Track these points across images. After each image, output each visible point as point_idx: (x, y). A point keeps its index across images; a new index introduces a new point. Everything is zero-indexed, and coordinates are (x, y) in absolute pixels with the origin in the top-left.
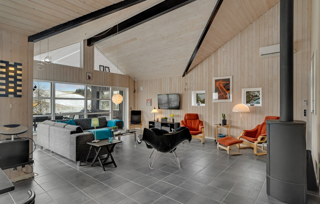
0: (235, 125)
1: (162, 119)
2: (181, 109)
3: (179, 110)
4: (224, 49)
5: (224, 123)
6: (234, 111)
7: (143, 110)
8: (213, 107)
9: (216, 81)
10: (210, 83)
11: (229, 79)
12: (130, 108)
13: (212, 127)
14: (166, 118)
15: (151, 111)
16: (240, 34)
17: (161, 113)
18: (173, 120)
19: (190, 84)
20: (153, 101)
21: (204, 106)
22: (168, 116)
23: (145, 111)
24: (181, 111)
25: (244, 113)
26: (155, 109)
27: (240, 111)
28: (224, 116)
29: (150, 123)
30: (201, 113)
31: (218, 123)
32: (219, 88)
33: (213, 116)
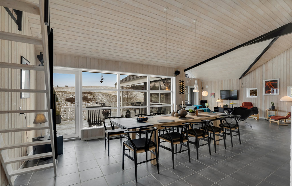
0: (282, 109)
1: (224, 106)
2: (239, 100)
3: (236, 100)
4: (272, 62)
5: (273, 108)
6: (281, 101)
7: (208, 100)
8: (264, 98)
9: (266, 82)
10: (261, 83)
11: (277, 80)
12: (199, 99)
13: (263, 111)
14: (227, 105)
15: (216, 101)
16: (286, 52)
17: (222, 102)
18: (233, 106)
19: (245, 83)
20: (216, 95)
21: (256, 98)
22: (228, 104)
23: (210, 101)
24: (238, 101)
25: (289, 102)
26: (218, 99)
27: (286, 101)
28: (273, 104)
29: (215, 108)
30: (254, 102)
31: (268, 108)
32: (268, 87)
33: (263, 104)
